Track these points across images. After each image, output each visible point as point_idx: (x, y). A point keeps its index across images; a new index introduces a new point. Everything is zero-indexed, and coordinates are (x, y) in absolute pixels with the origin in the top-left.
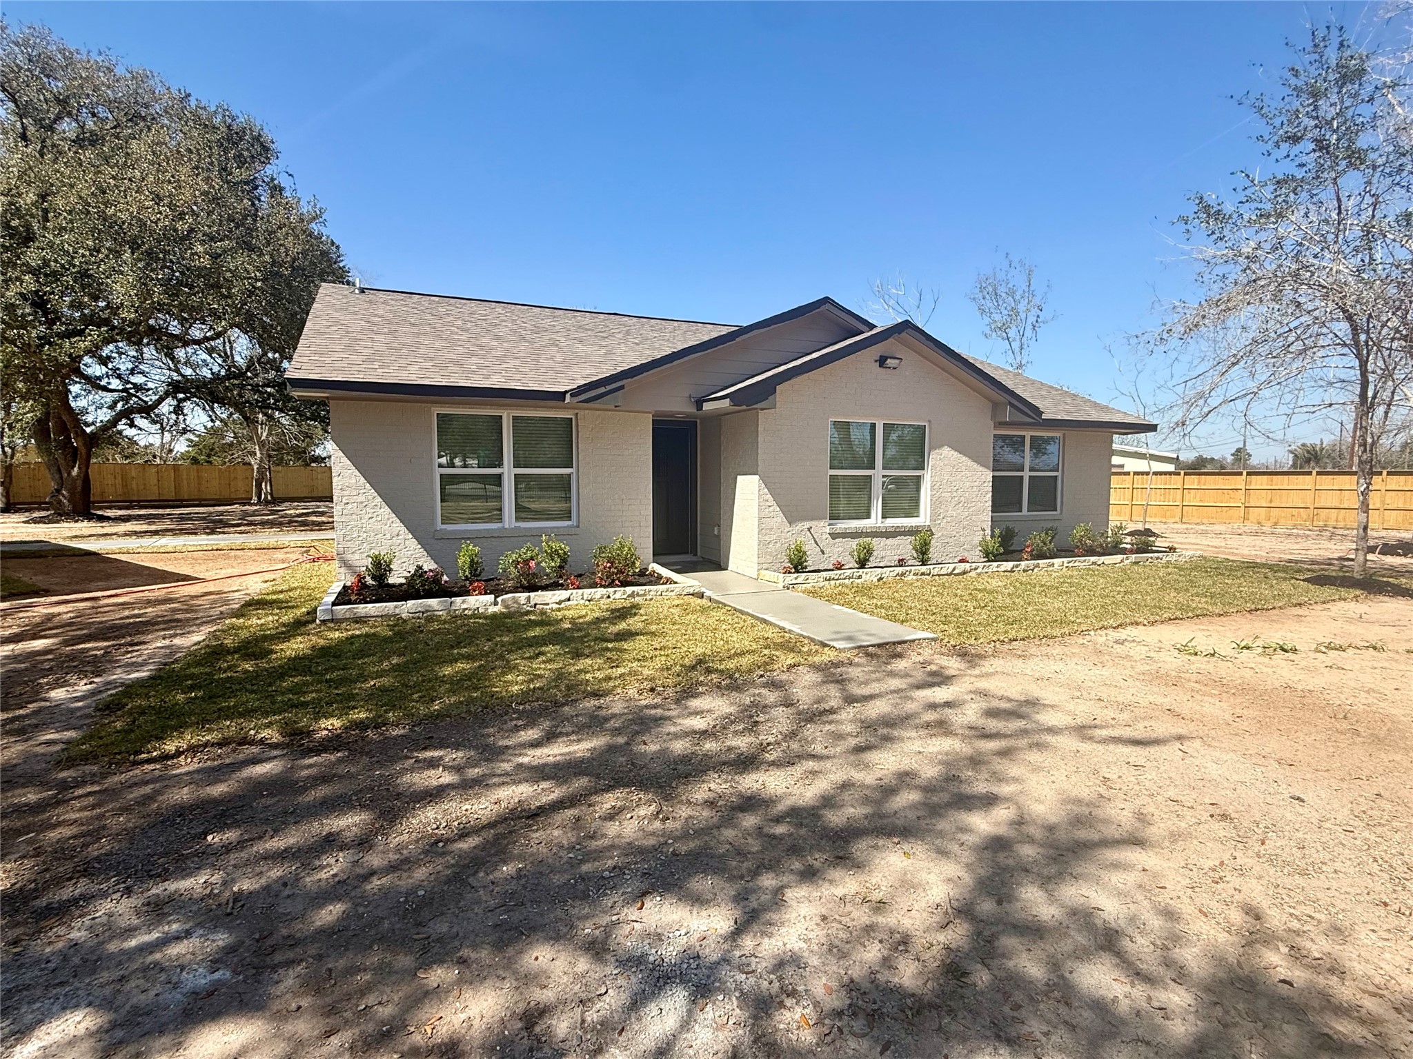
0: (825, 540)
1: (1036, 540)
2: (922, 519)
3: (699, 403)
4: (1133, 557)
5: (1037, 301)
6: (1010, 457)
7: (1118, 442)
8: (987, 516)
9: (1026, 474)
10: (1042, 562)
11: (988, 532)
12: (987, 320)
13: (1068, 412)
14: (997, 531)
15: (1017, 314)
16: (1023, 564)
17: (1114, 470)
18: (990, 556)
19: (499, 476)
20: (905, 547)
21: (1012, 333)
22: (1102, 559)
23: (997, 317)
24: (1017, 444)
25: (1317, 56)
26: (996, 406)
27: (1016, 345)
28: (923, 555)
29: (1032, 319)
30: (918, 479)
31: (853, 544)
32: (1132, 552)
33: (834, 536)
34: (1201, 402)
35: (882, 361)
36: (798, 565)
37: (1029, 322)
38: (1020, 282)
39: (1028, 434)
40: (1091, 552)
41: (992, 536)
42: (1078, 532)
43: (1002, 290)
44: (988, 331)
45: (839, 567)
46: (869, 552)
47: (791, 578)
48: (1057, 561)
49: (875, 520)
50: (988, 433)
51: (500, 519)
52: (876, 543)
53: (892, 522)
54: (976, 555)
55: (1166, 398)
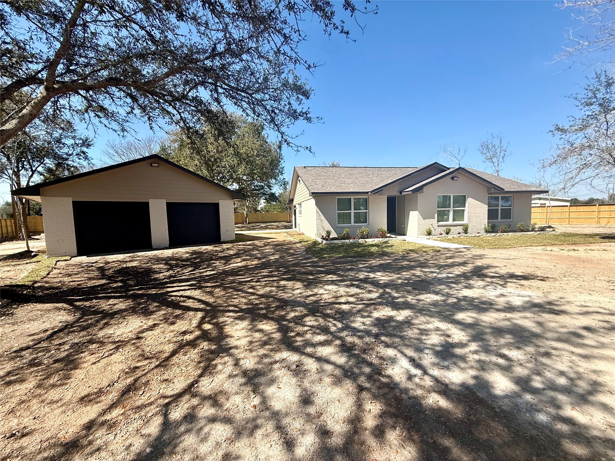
0: (436, 227)
1: (503, 227)
2: (465, 222)
3: (401, 193)
4: (538, 233)
5: (504, 148)
6: (494, 202)
7: (534, 196)
8: (486, 221)
9: (500, 208)
10: (505, 234)
11: (487, 225)
12: (484, 156)
13: (514, 188)
14: (490, 225)
15: (496, 153)
16: (498, 234)
17: (533, 205)
18: (487, 232)
19: (350, 213)
20: (460, 229)
21: (495, 160)
22: (526, 233)
23: (488, 155)
24: (497, 199)
25: (598, 79)
26: (489, 189)
27: (496, 164)
28: (466, 231)
29: (502, 155)
30: (463, 211)
31: (445, 228)
32: (538, 231)
33: (439, 226)
34: (572, 181)
35: (453, 178)
36: (429, 233)
37: (501, 156)
38: (497, 142)
39: (500, 196)
40: (522, 231)
41: (488, 226)
42: (519, 225)
43: (490, 146)
44: (485, 160)
45: (441, 234)
46: (450, 230)
47: (428, 237)
48: (510, 234)
49: (450, 222)
50: (487, 196)
51: (350, 223)
52: (452, 228)
53: (455, 223)
54: (483, 232)
55: (556, 180)
